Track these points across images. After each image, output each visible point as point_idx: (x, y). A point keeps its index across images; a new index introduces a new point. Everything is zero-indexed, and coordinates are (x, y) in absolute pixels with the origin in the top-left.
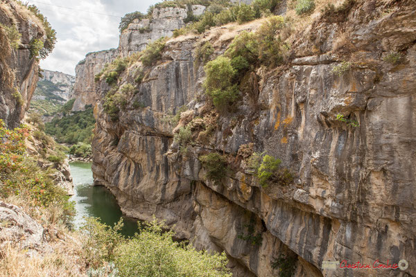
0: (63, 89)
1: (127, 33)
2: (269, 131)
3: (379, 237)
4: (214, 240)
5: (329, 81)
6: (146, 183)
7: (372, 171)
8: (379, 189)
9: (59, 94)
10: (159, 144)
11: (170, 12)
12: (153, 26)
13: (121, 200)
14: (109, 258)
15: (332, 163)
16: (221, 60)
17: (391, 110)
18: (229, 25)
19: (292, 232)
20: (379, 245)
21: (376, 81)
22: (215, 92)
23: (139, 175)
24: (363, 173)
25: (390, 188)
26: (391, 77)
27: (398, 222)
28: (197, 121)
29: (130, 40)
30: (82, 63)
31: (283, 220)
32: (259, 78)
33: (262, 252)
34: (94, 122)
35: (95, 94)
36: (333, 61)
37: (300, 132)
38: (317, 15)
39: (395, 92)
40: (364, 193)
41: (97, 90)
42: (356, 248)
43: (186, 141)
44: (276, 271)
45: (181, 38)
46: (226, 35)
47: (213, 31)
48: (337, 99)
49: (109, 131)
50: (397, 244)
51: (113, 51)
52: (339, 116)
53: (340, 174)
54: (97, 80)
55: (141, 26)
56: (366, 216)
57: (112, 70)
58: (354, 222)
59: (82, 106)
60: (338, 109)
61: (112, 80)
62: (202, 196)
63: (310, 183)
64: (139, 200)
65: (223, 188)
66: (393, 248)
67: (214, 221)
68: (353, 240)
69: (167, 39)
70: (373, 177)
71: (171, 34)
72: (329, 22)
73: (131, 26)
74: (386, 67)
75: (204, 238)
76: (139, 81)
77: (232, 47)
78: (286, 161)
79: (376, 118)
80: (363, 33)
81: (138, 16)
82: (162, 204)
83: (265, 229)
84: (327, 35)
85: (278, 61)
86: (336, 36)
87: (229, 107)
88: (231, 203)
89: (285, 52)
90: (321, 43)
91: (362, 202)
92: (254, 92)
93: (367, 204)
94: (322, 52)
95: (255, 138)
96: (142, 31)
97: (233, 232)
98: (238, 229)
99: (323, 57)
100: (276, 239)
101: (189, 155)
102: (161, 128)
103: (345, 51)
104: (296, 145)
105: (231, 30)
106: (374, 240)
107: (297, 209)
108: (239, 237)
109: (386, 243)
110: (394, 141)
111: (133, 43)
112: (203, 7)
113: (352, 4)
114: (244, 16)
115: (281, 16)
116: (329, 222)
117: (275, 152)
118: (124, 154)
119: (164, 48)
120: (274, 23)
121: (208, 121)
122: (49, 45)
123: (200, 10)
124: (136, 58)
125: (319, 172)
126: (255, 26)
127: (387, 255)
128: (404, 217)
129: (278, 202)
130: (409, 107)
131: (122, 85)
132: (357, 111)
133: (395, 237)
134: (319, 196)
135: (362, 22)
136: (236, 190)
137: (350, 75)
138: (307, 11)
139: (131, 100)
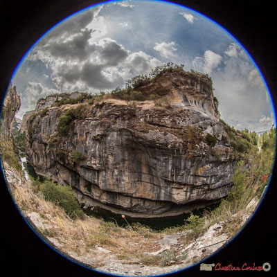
0: (19, 125)
1: (38, 105)
2: (77, 142)
3: (112, 173)
4: (65, 181)
5: (96, 126)
6: (41, 162)
7: (109, 154)
8: (111, 159)
9: (18, 127)
10: (44, 147)
11: (52, 98)
12: (46, 103)
13: (35, 168)
14: (39, 190)
15: (97, 153)
16: (63, 116)
17: (113, 136)
18: (68, 105)
19: (88, 176)
20: (113, 175)
21: (109, 127)
22: (61, 128)
23: (39, 159)
24: (106, 155)
25: (114, 159)
26: (113, 126)
27: (116, 168)
28: (55, 138)
30: (25, 115)
31: (85, 172)
32: (74, 124)
33: (80, 183)
34: (25, 138)
36: (97, 120)
37: (87, 142)
38: (94, 105)
39: (114, 131)
40: (107, 161)
41: (27, 126)
42: (107, 177)
43: (52, 146)
44: (86, 188)
45: (53, 108)
46: (66, 108)
47: (63, 106)
48: (98, 132)
49: (30, 142)
50: (117, 174)
51: (33, 111)
52: (98, 137)
53: (100, 156)
54: (28, 122)
55: (43, 102)
56: (108, 168)
57: (32, 118)
58: (105, 170)
59: (23, 132)
60: (98, 135)
61: (31, 122)
62: (58, 166)
63: (91, 160)
64: (40, 169)
65: (65, 163)
67: (63, 175)
68: (106, 175)
69: (49, 107)
70: (109, 156)
72: (97, 108)
73: (40, 102)
74: (112, 123)
75: (62, 181)
76: (38, 123)
77: (67, 113)
78: (83, 153)
79: (109, 138)
80: (106, 113)
81: (43, 99)
82: (47, 169)
83: (80, 176)
84: (96, 112)
85: (81, 118)
86: (99, 112)
87: (64, 133)
88: (68, 169)
89: (83, 115)
90: (94, 114)
91: (107, 164)
92: (73, 128)
95: (73, 145)
96: (42, 104)
97: (70, 178)
98: (72, 177)
99: (95, 118)
100: (84, 179)
101: (53, 151)
102: (44, 141)
103: (101, 117)
104: (86, 147)
107: (89, 169)
108: (72, 180)
109: (114, 174)
110: (114, 145)
111: (39, 108)
112: (62, 98)
113: (104, 104)
114: (73, 102)
115: (84, 104)
116: (98, 171)
117: (80, 150)
118: (34, 151)
119: (47, 111)
120: (81, 106)
121: (58, 138)
122: (19, 109)
123: (60, 99)
124: (39, 114)
125: (94, 156)
126: (75, 106)
127: (115, 177)
128: (118, 166)
129: (82, 167)
130: (117, 135)
131: (34, 124)
132: (104, 136)
133: (116, 172)
134: (94, 163)
135: (106, 109)
136: (69, 164)
137: (102, 124)
138: (91, 104)
139: (36, 130)
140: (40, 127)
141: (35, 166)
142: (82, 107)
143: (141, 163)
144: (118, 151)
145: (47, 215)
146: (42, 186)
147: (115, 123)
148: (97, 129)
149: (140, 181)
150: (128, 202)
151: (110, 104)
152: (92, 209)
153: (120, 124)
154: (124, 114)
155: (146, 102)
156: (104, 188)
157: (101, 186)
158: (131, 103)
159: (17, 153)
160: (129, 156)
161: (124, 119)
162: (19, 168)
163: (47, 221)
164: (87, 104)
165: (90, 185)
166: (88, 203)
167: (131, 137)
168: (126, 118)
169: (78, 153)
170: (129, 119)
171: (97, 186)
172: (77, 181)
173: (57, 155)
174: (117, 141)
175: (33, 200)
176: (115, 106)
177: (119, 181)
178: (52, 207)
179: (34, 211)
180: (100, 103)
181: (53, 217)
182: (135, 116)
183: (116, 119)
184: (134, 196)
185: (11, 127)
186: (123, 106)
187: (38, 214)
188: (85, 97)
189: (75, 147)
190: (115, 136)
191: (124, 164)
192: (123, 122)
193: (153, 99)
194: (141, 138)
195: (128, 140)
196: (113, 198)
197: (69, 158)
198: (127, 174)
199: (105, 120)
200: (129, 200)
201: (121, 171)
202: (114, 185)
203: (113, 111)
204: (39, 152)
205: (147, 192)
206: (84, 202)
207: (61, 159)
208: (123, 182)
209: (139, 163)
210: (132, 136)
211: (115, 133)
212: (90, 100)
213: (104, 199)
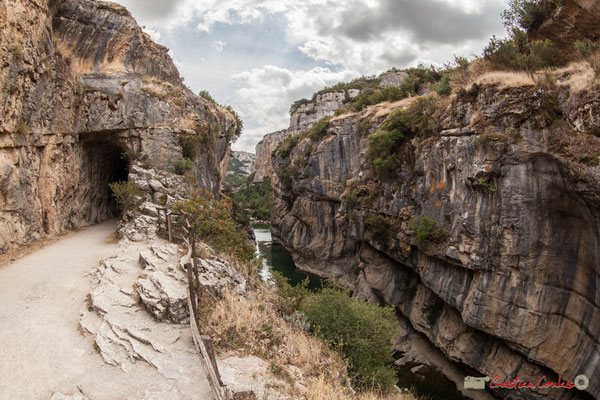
0: (247, 164)
1: (297, 115)
2: (425, 195)
3: (505, 281)
4: (375, 291)
5: (471, 151)
6: (316, 243)
7: (505, 228)
8: (509, 240)
9: (243, 169)
10: (327, 208)
11: (331, 96)
12: (317, 108)
13: (295, 257)
15: (477, 223)
16: (378, 132)
17: (517, 176)
18: (382, 104)
19: (442, 283)
20: (504, 288)
21: (505, 151)
22: (378, 160)
23: (310, 236)
24: (499, 230)
25: (516, 241)
26: (514, 148)
27: (517, 269)
28: (362, 187)
29: (298, 121)
30: (260, 143)
31: (436, 272)
32: (413, 148)
33: (416, 300)
34: (271, 190)
35: (271, 167)
36: (473, 133)
37: (452, 195)
38: (453, 96)
39: (518, 161)
40: (499, 246)
41: (273, 164)
42: (489, 293)
43: (352, 205)
44: (425, 315)
45: (342, 116)
46: (381, 112)
47: (370, 109)
48: (480, 166)
49: (284, 198)
50: (515, 285)
51: (285, 131)
52: (481, 180)
53: (483, 231)
54: (273, 155)
55: (307, 109)
56: (498, 266)
57: (286, 146)
58: (490, 271)
59: (261, 177)
60: (480, 175)
61: (286, 154)
62: (366, 254)
63: (459, 241)
64: (310, 257)
65: (386, 247)
66: (512, 288)
67: (376, 276)
68: (488, 286)
69: (330, 117)
70: (505, 233)
71: (332, 113)
72: (464, 102)
73: (299, 110)
74: (510, 140)
75: (366, 290)
76: (308, 155)
77: (387, 123)
78: (440, 222)
79: (508, 182)
80: (489, 112)
81: (305, 102)
82: (330, 260)
83: (419, 280)
84: (465, 111)
85: (429, 133)
86: (471, 113)
87: (390, 174)
88: (392, 261)
89: (432, 125)
90: (462, 118)
91: (497, 254)
92: (411, 159)
93: (500, 256)
94: (463, 126)
95: (413, 202)
96: (308, 113)
97: (392, 285)
98: (396, 282)
99: (465, 129)
100: (429, 290)
101: (355, 218)
102: (329, 194)
103: (480, 125)
104: (449, 207)
105: (385, 107)
106: (501, 284)
107: (449, 264)
108: (397, 289)
109: (509, 286)
110: (519, 201)
111: (301, 123)
112: (358, 91)
113: (477, 89)
114: (394, 96)
115: (425, 96)
116: (472, 273)
117: (431, 214)
118: (297, 217)
119: (328, 125)
120: (421, 101)
121: (371, 187)
122: (238, 132)
123: (355, 93)
124: (305, 135)
125: (467, 231)
126: (405, 104)
127: (508, 294)
128: (522, 264)
129: (433, 259)
130: (527, 172)
131: (294, 158)
132: (494, 176)
133: (515, 280)
134: (466, 251)
135: (489, 103)
136: (397, 249)
137: (486, 145)
138: (446, 92)
139: (302, 171)
140: (315, 165)
141: (297, 251)
142: (422, 104)
143: (576, 258)
144: (528, 219)
145: (292, 370)
146: (311, 300)
147: (517, 138)
148: (477, 159)
149: (561, 314)
150: (509, 371)
151: (493, 87)
152: (414, 370)
153: (530, 142)
154: (534, 112)
155: (571, 68)
156: (472, 322)
157: (465, 314)
158: (540, 75)
159: (244, 223)
160: (553, 233)
161: (537, 127)
162: (246, 254)
163: (282, 382)
164: (435, 94)
165: (438, 307)
166: (415, 351)
167: (559, 178)
168: (542, 124)
169: (426, 223)
170: (548, 125)
171: (456, 312)
172: (409, 294)
173: (367, 227)
174: (528, 189)
175: (268, 329)
176: (507, 90)
177: (515, 304)
178: (319, 351)
179: (257, 354)
180: (468, 87)
181: (306, 375)
182: (559, 114)
183: (517, 126)
184: (531, 356)
185: (222, 172)
186: (526, 88)
187: (267, 364)
188: (421, 79)
189: (418, 208)
190: (523, 176)
191: (537, 257)
192: (536, 134)
193: (585, 56)
194: (584, 181)
195: (553, 186)
196: (482, 352)
197: (400, 235)
198: (538, 287)
199: (491, 131)
200: (515, 365)
201: (527, 279)
202: (499, 314)
203: (506, 105)
204: (313, 220)
205: (565, 350)
206: (404, 348)
207: (377, 237)
208: (522, 311)
209: (573, 258)
210: (563, 175)
211: (522, 168)
212: (439, 85)
213: (460, 350)
